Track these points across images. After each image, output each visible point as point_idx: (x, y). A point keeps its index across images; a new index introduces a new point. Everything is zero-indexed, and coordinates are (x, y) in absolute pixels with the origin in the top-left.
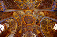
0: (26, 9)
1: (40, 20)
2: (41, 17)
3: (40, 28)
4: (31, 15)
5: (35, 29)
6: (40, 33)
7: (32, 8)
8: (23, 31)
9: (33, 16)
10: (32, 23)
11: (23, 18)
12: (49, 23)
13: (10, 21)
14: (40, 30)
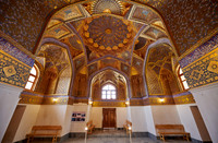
1: (152, 41)
3: (141, 65)
5: (127, 63)
6: (138, 76)
8: (92, 68)
10: (120, 45)
14: (139, 68)
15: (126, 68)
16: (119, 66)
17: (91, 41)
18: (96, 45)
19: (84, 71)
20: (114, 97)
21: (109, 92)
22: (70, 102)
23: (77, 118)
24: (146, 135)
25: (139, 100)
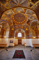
8: (15, 28)
10: (23, 22)
11: (13, 17)
15: (24, 28)
16: (23, 28)
17: (15, 21)
18: (16, 22)
19: (13, 29)
20: (21, 36)
21: (20, 35)
22: (9, 38)
23: (11, 42)
24: (30, 47)
25: (28, 37)
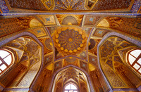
0: (64, 11)
1: (99, 40)
2: (100, 32)
3: (96, 60)
4: (76, 28)
5: (84, 61)
6: (96, 71)
7: (79, 8)
8: (58, 65)
9: (82, 30)
11: (57, 36)
12: (118, 48)
13: (25, 41)
14: (95, 64)
15: (84, 65)
16: (79, 64)
17: (59, 45)
19: (50, 67)
